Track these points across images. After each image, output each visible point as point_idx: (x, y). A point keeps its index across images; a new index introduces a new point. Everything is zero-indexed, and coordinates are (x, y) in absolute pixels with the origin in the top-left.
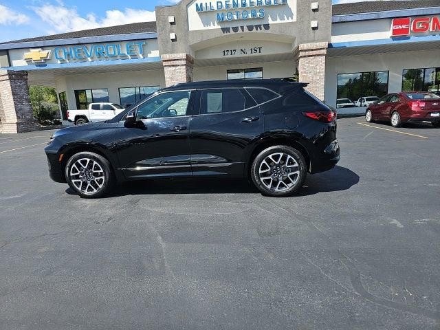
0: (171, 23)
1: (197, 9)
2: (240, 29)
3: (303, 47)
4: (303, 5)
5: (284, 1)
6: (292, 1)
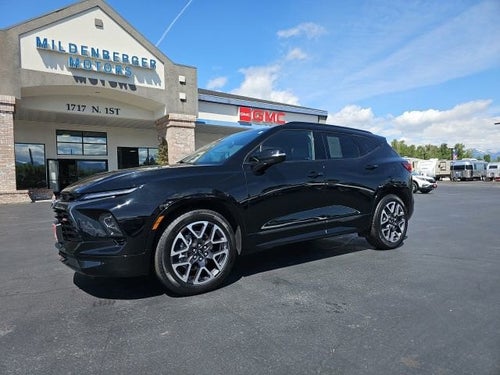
1: (39, 44)
2: (99, 82)
3: (173, 116)
4: (171, 75)
5: (153, 66)
6: (160, 69)
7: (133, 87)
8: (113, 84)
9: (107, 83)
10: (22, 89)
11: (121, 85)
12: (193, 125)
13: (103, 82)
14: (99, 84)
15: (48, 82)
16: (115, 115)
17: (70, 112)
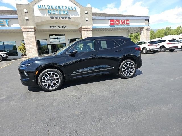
0: (25, 12)
1: (39, 7)
2: (58, 18)
3: (83, 27)
4: (82, 11)
5: (75, 9)
6: (78, 10)
7: (69, 18)
8: (63, 18)
9: (61, 18)
10: (36, 23)
11: (65, 18)
12: (91, 29)
13: (59, 17)
15: (43, 20)
16: (65, 28)
17: (51, 29)
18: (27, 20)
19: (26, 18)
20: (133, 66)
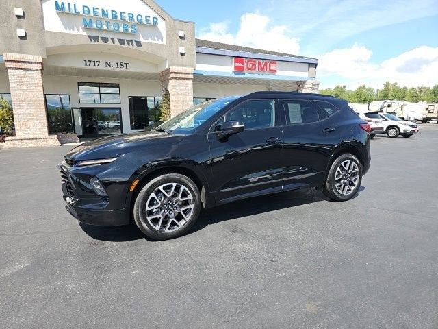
0: (19, 17)
1: (57, 8)
2: (110, 40)
3: (173, 69)
4: (171, 31)
5: (156, 23)
6: (162, 25)
7: (139, 44)
8: (122, 42)
9: (116, 41)
10: (47, 48)
11: (129, 42)
12: (191, 76)
13: (113, 40)
14: (110, 42)
15: (68, 42)
16: (124, 69)
17: (88, 67)
18: (21, 38)
19: (21, 32)
20: (357, 170)
